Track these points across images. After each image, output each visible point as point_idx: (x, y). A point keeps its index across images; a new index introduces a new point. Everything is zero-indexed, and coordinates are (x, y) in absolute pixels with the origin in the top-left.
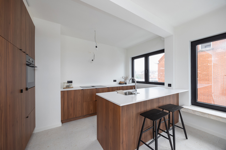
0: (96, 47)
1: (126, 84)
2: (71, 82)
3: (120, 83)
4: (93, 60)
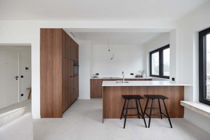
0: (109, 50)
1: (142, 77)
2: (98, 74)
3: (136, 77)
4: (112, 59)
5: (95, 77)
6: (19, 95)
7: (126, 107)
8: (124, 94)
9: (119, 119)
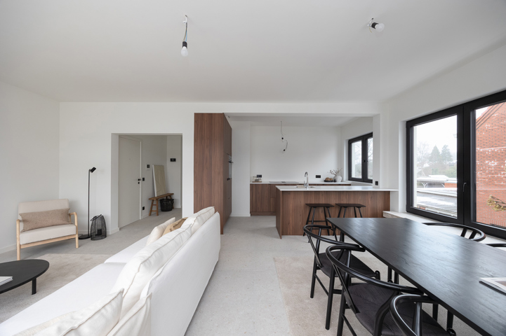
0: (283, 138)
1: (335, 181)
2: (260, 176)
3: (325, 181)
5: (257, 181)
6: (141, 208)
7: (310, 220)
8: (309, 203)
9: (302, 237)
